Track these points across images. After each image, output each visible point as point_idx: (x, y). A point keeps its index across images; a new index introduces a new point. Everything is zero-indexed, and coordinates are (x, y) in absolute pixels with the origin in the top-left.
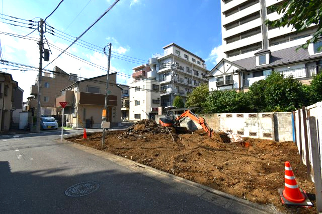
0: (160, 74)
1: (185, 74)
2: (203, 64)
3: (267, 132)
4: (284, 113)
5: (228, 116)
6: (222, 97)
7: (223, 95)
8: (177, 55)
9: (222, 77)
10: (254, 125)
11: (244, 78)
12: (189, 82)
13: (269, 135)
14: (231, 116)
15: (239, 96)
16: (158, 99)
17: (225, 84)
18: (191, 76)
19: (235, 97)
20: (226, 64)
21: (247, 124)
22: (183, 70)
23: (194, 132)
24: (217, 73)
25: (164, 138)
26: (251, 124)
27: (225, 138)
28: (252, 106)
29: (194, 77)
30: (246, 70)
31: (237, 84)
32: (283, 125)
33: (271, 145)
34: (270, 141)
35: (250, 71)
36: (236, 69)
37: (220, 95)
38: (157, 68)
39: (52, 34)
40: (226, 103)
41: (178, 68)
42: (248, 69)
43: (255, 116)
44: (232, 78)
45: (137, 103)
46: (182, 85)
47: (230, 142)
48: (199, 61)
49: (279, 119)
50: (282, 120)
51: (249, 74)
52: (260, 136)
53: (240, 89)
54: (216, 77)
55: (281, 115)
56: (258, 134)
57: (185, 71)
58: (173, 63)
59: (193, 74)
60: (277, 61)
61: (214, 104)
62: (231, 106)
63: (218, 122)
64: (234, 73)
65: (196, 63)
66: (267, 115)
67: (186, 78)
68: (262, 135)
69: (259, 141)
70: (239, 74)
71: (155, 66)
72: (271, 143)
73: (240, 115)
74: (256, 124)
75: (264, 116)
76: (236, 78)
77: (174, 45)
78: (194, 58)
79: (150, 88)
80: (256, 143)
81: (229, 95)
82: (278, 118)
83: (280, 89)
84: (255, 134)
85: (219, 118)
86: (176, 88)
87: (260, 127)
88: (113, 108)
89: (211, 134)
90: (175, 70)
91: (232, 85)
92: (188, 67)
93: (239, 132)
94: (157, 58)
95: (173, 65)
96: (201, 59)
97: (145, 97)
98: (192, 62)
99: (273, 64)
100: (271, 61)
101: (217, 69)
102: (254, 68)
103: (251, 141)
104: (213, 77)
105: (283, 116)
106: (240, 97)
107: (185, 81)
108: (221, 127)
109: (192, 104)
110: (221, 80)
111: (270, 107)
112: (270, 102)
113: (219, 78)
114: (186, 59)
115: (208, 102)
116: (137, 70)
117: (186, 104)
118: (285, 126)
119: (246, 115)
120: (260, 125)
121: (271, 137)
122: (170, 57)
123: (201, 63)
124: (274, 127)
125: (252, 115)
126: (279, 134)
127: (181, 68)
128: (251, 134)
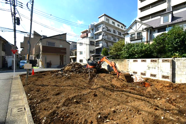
0: (96, 35)
1: (112, 35)
2: (125, 28)
3: (166, 75)
4: (182, 58)
5: (134, 61)
6: (133, 48)
7: (134, 46)
8: (107, 22)
9: (135, 34)
10: (155, 68)
11: (151, 33)
12: (115, 40)
13: (167, 77)
14: (136, 61)
15: (145, 47)
16: (94, 50)
17: (136, 38)
18: (116, 36)
19: (142, 47)
20: (138, 24)
21: (149, 68)
22: (110, 32)
23: (110, 72)
24: (131, 31)
25: (83, 77)
26: (152, 68)
27: (129, 78)
28: (155, 54)
29: (118, 36)
30: (152, 27)
31: (145, 38)
32: (180, 69)
33: (168, 86)
34: (167, 82)
35: (156, 28)
36: (144, 27)
37: (131, 46)
38: (94, 31)
39: (21, 7)
40: (136, 52)
41: (107, 30)
42: (154, 27)
43: (156, 61)
44: (142, 34)
45: (81, 53)
46: (110, 42)
47: (133, 81)
48: (122, 26)
49: (178, 64)
50: (179, 64)
51: (154, 31)
52: (159, 78)
53: (147, 42)
54: (130, 34)
55: (179, 60)
56: (157, 76)
57: (112, 32)
58: (104, 27)
59: (117, 34)
60: (178, 20)
61: (127, 52)
62: (139, 54)
63: (127, 66)
64: (143, 30)
65: (120, 27)
66: (166, 61)
67: (112, 37)
68: (161, 77)
69: (158, 81)
70: (147, 31)
71: (93, 30)
72: (168, 85)
73: (144, 61)
74: (157, 68)
75: (163, 61)
76: (144, 34)
77: (105, 15)
78: (119, 24)
79: (88, 43)
80: (155, 83)
81: (138, 46)
82: (176, 63)
83: (180, 38)
84: (155, 76)
85: (128, 63)
86: (105, 43)
87: (159, 70)
88: (64, 56)
89: (119, 74)
90: (105, 32)
91: (142, 39)
92: (114, 29)
93: (142, 74)
94: (94, 24)
95: (103, 28)
96: (123, 25)
97: (86, 49)
98: (118, 27)
99: (174, 22)
100: (172, 20)
101: (131, 28)
102: (159, 26)
103: (151, 81)
104: (128, 34)
105: (181, 61)
106: (147, 47)
107: (112, 39)
108: (129, 69)
109: (113, 53)
110: (133, 36)
111: (170, 54)
112: (169, 50)
113: (132, 34)
114: (113, 24)
115: (123, 52)
116: (83, 33)
117: (109, 53)
118: (182, 70)
119: (149, 60)
120: (160, 68)
121: (168, 78)
122: (102, 23)
123: (124, 27)
124: (172, 71)
125: (154, 61)
126: (176, 76)
127: (109, 30)
128: (152, 75)
